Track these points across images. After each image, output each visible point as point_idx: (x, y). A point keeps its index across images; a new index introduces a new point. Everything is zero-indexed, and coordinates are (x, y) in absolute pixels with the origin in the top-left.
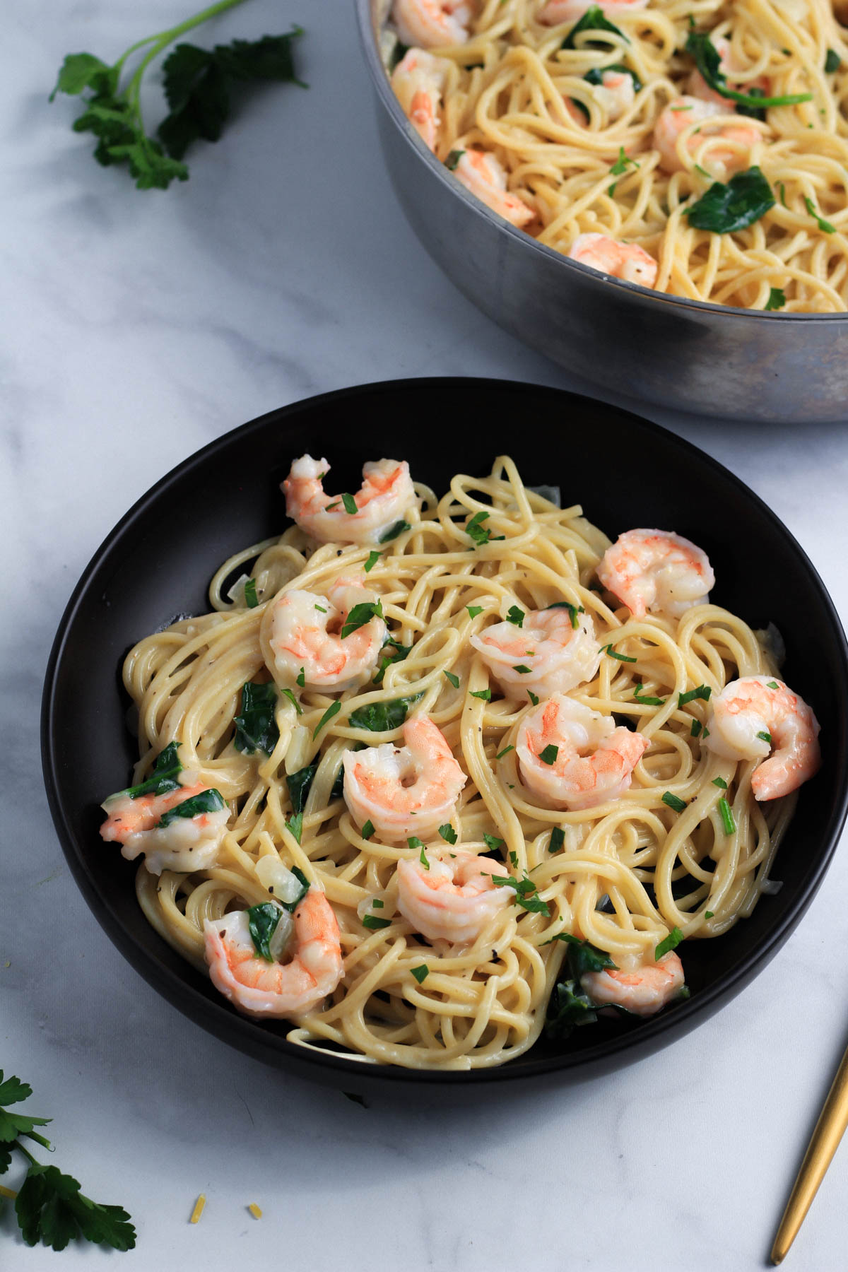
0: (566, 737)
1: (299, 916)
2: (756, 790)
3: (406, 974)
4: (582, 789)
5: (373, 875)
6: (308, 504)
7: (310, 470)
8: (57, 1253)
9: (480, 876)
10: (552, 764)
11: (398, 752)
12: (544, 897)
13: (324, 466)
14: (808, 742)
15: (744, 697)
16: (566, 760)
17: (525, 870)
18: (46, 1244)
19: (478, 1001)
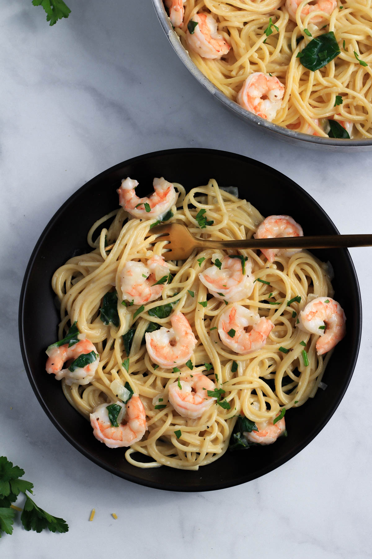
0: (239, 325)
1: (129, 407)
2: (318, 350)
3: (172, 433)
4: (245, 348)
5: (159, 383)
6: (129, 201)
7: (130, 184)
8: (38, 533)
9: (203, 390)
10: (233, 337)
11: (169, 331)
12: (228, 399)
13: (136, 183)
14: (341, 326)
15: (314, 311)
16: (239, 335)
17: (221, 384)
18: (34, 530)
19: (201, 446)
